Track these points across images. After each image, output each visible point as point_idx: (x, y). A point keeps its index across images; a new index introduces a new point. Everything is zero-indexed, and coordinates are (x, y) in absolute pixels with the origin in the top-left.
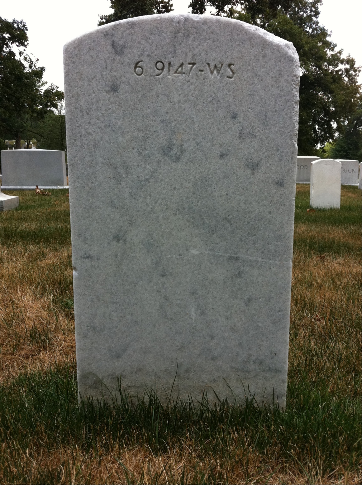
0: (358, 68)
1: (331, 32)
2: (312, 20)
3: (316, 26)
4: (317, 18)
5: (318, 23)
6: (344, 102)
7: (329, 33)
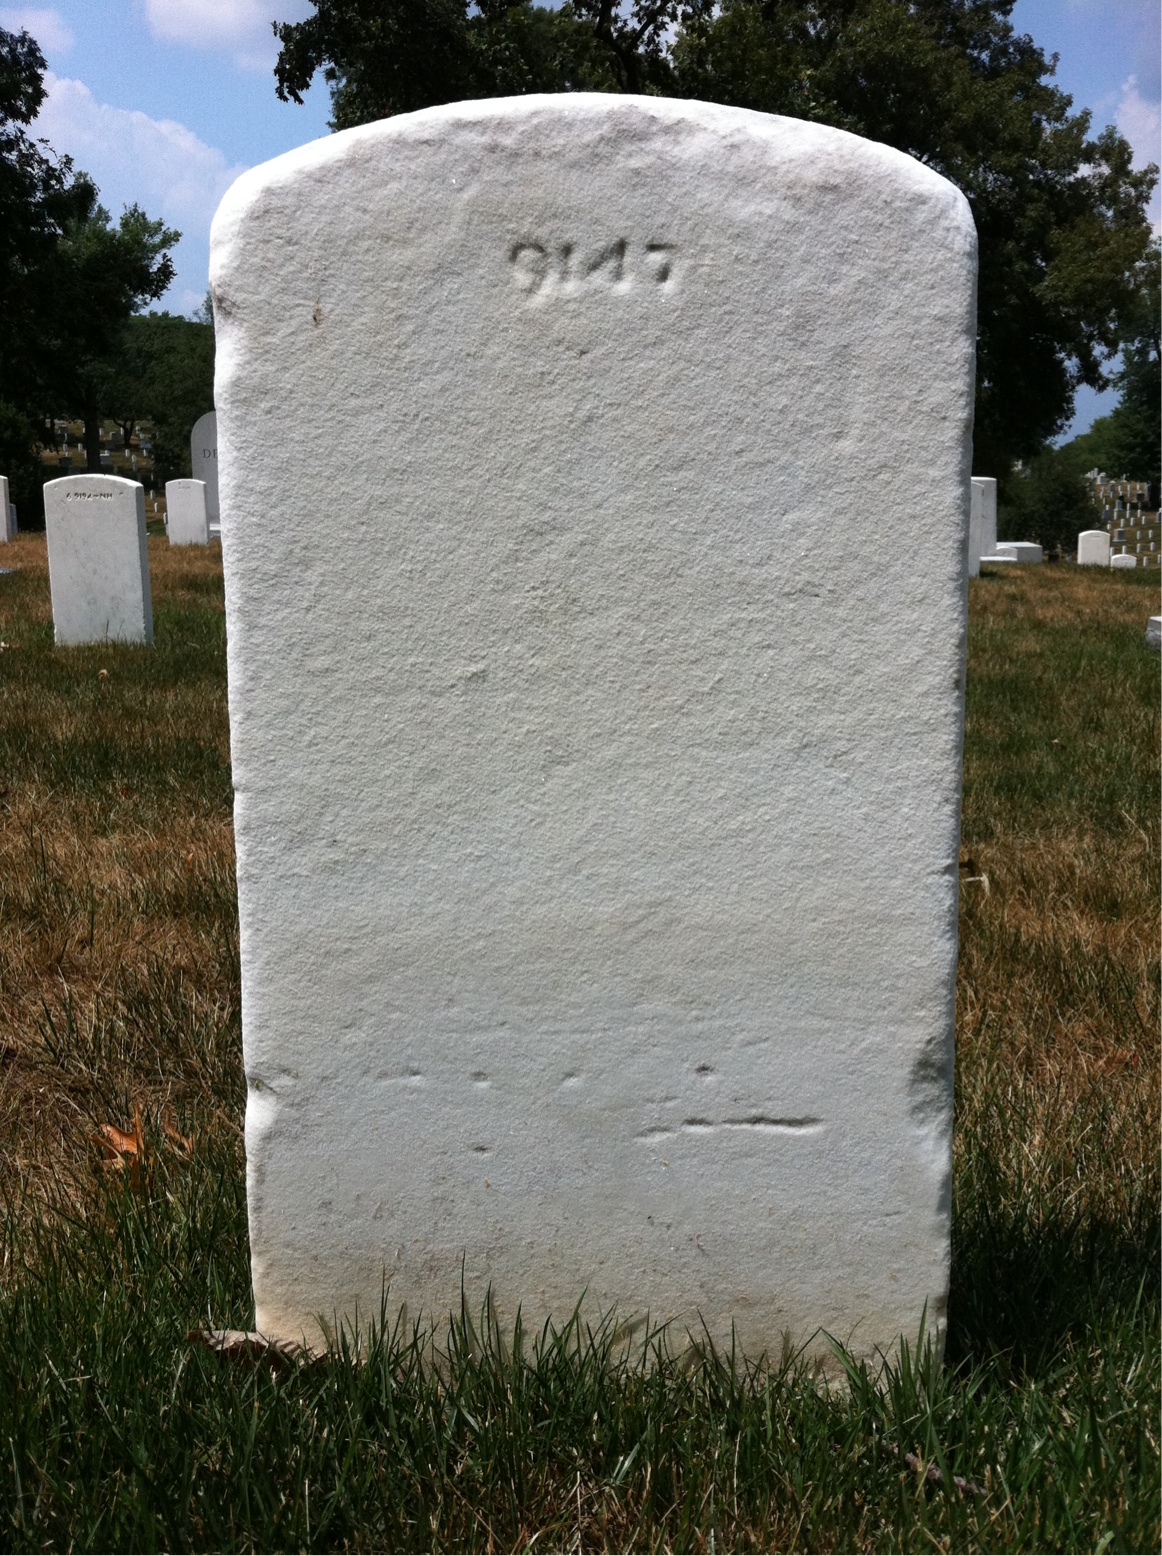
0: (1146, 173)
1: (1056, 57)
2: (988, 19)
3: (1001, 39)
4: (1006, 13)
5: (1008, 29)
6: (1089, 286)
7: (1047, 59)
